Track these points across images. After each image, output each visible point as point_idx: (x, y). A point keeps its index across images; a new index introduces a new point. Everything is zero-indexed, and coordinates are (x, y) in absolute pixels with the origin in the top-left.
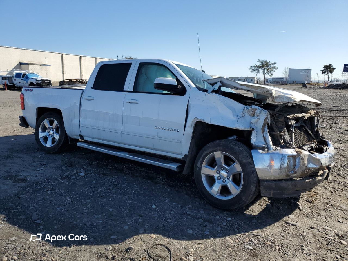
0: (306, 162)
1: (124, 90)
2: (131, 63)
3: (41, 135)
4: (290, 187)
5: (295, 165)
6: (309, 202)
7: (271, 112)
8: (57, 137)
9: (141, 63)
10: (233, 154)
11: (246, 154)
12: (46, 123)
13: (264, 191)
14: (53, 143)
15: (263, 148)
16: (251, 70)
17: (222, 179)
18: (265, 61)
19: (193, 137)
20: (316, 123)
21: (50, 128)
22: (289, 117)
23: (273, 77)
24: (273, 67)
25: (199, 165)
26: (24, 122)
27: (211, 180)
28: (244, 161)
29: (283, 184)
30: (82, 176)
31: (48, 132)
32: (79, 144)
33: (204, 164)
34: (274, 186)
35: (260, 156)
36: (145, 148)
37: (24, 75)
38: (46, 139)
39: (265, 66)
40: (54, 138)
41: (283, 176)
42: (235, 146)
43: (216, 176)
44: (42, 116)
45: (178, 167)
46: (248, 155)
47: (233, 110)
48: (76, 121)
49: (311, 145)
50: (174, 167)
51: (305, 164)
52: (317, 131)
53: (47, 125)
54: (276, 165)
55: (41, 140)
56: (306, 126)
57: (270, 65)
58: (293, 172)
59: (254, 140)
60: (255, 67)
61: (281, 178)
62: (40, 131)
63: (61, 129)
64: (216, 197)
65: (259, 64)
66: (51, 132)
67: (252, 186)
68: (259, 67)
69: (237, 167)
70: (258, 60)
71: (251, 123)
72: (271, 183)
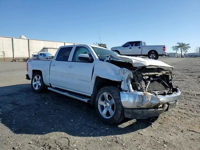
0: (150, 100)
1: (68, 60)
2: (73, 47)
3: (34, 83)
4: (140, 113)
5: (143, 101)
6: (160, 124)
7: (134, 72)
8: (40, 85)
9: (77, 47)
10: (112, 94)
11: (117, 93)
12: (36, 77)
13: (126, 114)
14: (38, 88)
15: (126, 91)
16: (173, 49)
17: (107, 108)
18: (182, 43)
19: (95, 84)
20: (170, 78)
21: (38, 80)
22: (144, 74)
23: (187, 53)
24: (187, 47)
25: (97, 100)
26: (28, 77)
27: (102, 108)
28: (116, 97)
29: (136, 111)
30: (46, 104)
31: (37, 82)
32: (49, 88)
33: (100, 99)
34: (131, 112)
35: (124, 95)
36: (76, 90)
37: (44, 54)
38: (35, 85)
39: (182, 46)
40: (39, 85)
41: (135, 107)
42: (112, 89)
43: (105, 105)
44: (35, 74)
45: (88, 101)
46: (118, 94)
47: (115, 71)
48: (48, 77)
49: (164, 91)
50: (86, 100)
51: (149, 100)
52: (171, 83)
53: (36, 79)
54: (131, 100)
55: (34, 86)
56: (163, 80)
57: (186, 45)
58: (141, 105)
59: (122, 87)
60: (176, 47)
61: (134, 108)
62: (33, 81)
63: (42, 80)
64: (104, 117)
65: (178, 45)
66: (38, 82)
67: (119, 111)
68: (178, 47)
69: (113, 101)
70: (177, 43)
71: (122, 77)
72: (129, 110)
